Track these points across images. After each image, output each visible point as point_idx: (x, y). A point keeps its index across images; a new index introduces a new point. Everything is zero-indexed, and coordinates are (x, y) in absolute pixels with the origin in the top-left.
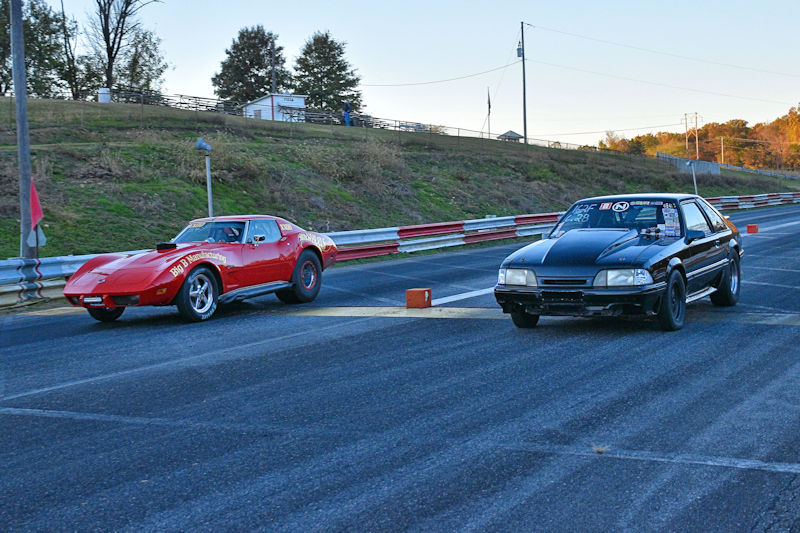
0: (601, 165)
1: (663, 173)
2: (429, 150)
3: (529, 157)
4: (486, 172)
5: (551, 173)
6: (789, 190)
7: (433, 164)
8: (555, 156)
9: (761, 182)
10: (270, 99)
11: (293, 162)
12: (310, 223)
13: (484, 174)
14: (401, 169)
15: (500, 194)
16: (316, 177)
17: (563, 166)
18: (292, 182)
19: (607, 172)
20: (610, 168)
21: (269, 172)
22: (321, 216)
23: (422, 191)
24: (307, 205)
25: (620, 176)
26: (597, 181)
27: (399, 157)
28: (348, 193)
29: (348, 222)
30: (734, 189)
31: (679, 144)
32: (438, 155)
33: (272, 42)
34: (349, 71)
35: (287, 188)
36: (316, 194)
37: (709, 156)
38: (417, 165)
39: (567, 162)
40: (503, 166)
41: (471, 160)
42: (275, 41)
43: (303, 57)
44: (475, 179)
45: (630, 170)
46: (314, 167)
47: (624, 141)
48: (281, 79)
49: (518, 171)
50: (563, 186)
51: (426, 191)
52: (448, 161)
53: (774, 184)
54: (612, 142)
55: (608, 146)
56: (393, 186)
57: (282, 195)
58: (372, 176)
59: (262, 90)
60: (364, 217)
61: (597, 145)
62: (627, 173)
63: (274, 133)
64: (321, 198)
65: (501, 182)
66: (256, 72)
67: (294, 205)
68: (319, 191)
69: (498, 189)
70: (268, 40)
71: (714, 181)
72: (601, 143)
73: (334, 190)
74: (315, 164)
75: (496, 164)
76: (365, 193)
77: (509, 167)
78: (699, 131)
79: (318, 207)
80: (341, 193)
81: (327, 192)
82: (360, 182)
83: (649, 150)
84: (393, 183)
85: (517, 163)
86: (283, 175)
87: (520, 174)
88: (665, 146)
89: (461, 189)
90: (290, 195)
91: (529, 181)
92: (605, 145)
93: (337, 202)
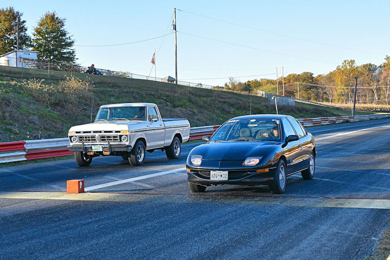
0: (222, 98)
1: (260, 103)
2: (113, 87)
3: (175, 92)
5: (188, 103)
6: (335, 115)
7: (113, 96)
8: (193, 92)
9: (319, 110)
10: (15, 53)
11: (19, 93)
12: (28, 133)
14: (91, 99)
16: (34, 103)
17: (197, 99)
18: (18, 107)
19: (225, 102)
20: (227, 100)
21: (3, 100)
22: (36, 129)
24: (26, 121)
25: (232, 105)
26: (218, 108)
27: (90, 91)
28: (55, 114)
29: (54, 133)
30: (302, 114)
31: (273, 86)
32: (117, 90)
33: (19, 18)
34: (68, 36)
35: (15, 110)
36: (34, 114)
37: (290, 94)
38: (102, 97)
39: (200, 96)
40: (159, 98)
41: (138, 93)
42: (21, 17)
43: (39, 27)
45: (238, 101)
46: (34, 97)
47: (240, 84)
48: (24, 41)
49: (168, 102)
50: (196, 111)
52: (123, 94)
53: (326, 111)
54: (233, 84)
55: (230, 86)
56: (85, 110)
57: (10, 115)
58: (71, 103)
59: (12, 48)
60: (64, 130)
61: (224, 86)
62: (237, 103)
63: (11, 75)
64: (36, 117)
66: (9, 36)
67: (18, 121)
68: (35, 112)
70: (16, 16)
71: (290, 109)
72: (226, 85)
73: (45, 112)
74: (34, 95)
75: (154, 97)
76: (66, 114)
77: (163, 99)
78: (284, 78)
79: (34, 123)
80: (50, 114)
81: (41, 113)
82: (63, 107)
83: (255, 90)
84: (85, 108)
85: (167, 96)
86: (12, 102)
87: (169, 103)
88: (264, 87)
89: (129, 112)
90: (16, 115)
91: (175, 108)
92: (228, 86)
93: (47, 119)
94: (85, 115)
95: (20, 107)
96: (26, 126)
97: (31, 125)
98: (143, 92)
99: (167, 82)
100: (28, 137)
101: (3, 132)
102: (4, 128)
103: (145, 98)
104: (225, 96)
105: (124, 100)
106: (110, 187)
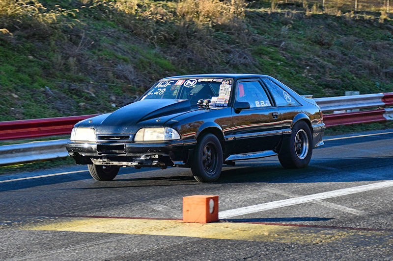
2: (285, 6)
4: (355, 34)
7: (285, 23)
11: (98, 19)
12: (114, 98)
13: (352, 38)
14: (240, 30)
15: (371, 63)
16: (127, 39)
18: (95, 47)
21: (65, 32)
22: (129, 90)
23: (266, 58)
24: (110, 74)
28: (168, 60)
35: (87, 52)
36: (125, 60)
44: (341, 44)
46: (126, 27)
51: (272, 58)
52: (307, 21)
56: (228, 52)
57: (79, 61)
58: (200, 39)
64: (130, 67)
65: (375, 48)
67: (95, 75)
68: (128, 57)
69: (370, 58)
73: (148, 56)
74: (127, 22)
76: (190, 60)
79: (126, 78)
80: (159, 60)
81: (140, 59)
82: (184, 46)
84: (228, 48)
86: (83, 36)
89: (319, 56)
90: (90, 62)
93: (152, 71)
94: (227, 63)
95: (100, 46)
96: (109, 84)
97: (119, 82)
100: (114, 105)
101: (63, 95)
102: (66, 86)
103: (351, 27)
105: (308, 32)
106: (272, 211)
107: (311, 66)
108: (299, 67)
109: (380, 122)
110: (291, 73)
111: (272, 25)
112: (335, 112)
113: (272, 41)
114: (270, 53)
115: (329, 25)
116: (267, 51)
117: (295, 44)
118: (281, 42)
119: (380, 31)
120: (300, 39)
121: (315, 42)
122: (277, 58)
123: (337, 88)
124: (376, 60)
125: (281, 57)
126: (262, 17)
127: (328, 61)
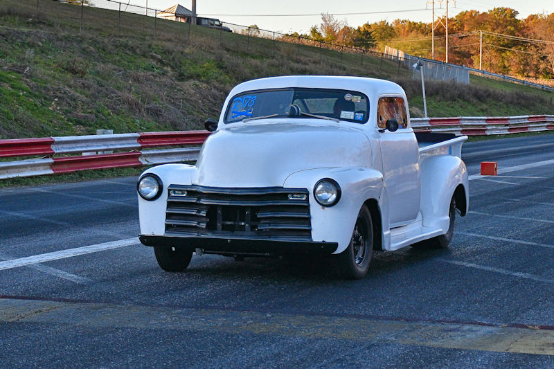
0: (298, 62)
2: (34, 24)
4: (114, 63)
5: (215, 71)
7: (31, 45)
8: (232, 45)
9: (525, 98)
13: (110, 66)
15: (132, 97)
17: (239, 61)
23: (6, 86)
31: (423, 38)
32: (43, 32)
40: (144, 56)
41: (95, 42)
47: (347, 30)
49: (167, 65)
51: (12, 87)
52: (58, 43)
53: (543, 101)
54: (330, 30)
55: (324, 35)
61: (309, 34)
65: (137, 80)
69: (130, 90)
72: (314, 31)
75: (134, 52)
77: (153, 57)
78: (450, 21)
83: (381, 45)
85: (167, 52)
87: (169, 69)
88: (404, 40)
89: (70, 86)
91: (182, 80)
92: (319, 34)
98: (106, 40)
99: (174, 18)
103: (110, 53)
104: (306, 56)
105: (59, 57)
107: (60, 98)
108: (45, 98)
109: (135, 167)
110: (35, 105)
111: (16, 47)
112: (84, 154)
113: (14, 66)
114: (10, 81)
115: (84, 50)
116: (7, 78)
117: (43, 70)
118: (25, 67)
119: (143, 59)
120: (49, 65)
121: (67, 69)
122: (19, 86)
123: (90, 126)
124: (138, 93)
125: (24, 85)
126: (3, 36)
127: (81, 93)
